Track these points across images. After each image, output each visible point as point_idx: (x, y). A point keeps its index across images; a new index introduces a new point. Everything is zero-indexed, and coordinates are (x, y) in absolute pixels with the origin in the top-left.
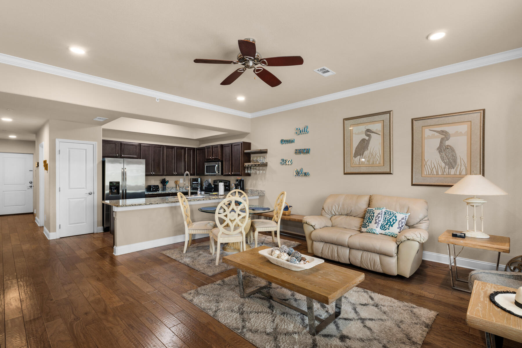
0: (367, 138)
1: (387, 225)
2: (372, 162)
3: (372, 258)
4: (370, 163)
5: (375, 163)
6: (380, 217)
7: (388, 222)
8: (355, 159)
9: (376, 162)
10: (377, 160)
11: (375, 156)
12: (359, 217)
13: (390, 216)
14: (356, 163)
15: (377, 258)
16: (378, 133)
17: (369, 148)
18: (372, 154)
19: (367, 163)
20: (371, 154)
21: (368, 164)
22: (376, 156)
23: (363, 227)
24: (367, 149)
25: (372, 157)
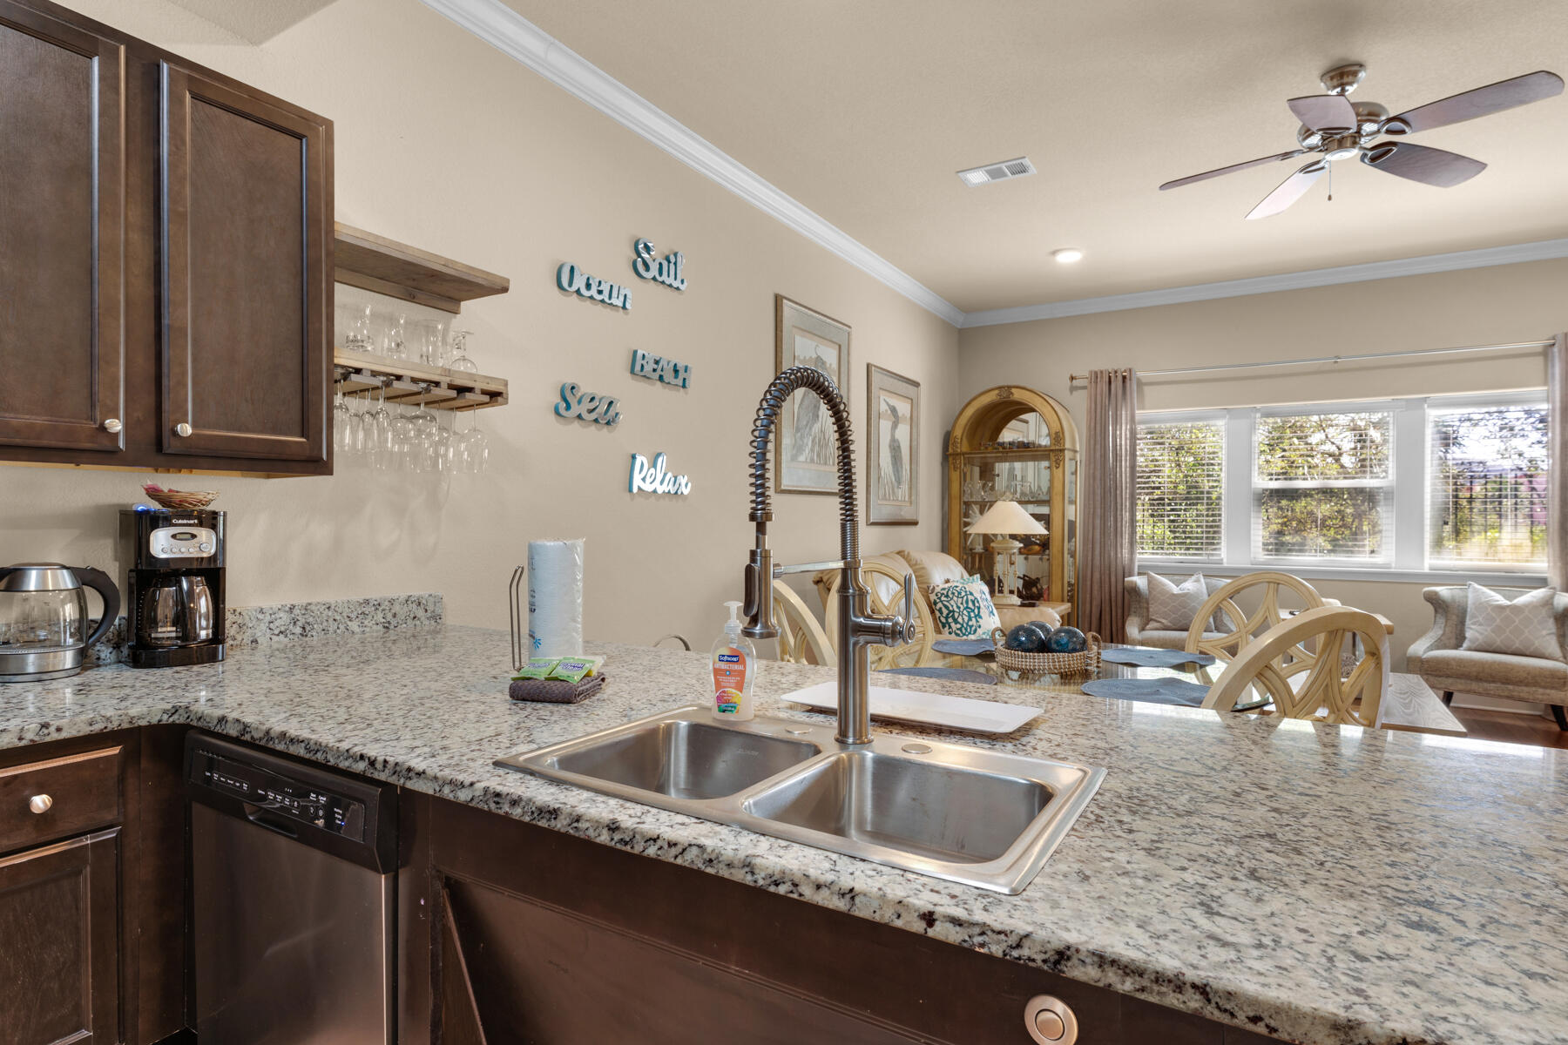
24: (818, 417)
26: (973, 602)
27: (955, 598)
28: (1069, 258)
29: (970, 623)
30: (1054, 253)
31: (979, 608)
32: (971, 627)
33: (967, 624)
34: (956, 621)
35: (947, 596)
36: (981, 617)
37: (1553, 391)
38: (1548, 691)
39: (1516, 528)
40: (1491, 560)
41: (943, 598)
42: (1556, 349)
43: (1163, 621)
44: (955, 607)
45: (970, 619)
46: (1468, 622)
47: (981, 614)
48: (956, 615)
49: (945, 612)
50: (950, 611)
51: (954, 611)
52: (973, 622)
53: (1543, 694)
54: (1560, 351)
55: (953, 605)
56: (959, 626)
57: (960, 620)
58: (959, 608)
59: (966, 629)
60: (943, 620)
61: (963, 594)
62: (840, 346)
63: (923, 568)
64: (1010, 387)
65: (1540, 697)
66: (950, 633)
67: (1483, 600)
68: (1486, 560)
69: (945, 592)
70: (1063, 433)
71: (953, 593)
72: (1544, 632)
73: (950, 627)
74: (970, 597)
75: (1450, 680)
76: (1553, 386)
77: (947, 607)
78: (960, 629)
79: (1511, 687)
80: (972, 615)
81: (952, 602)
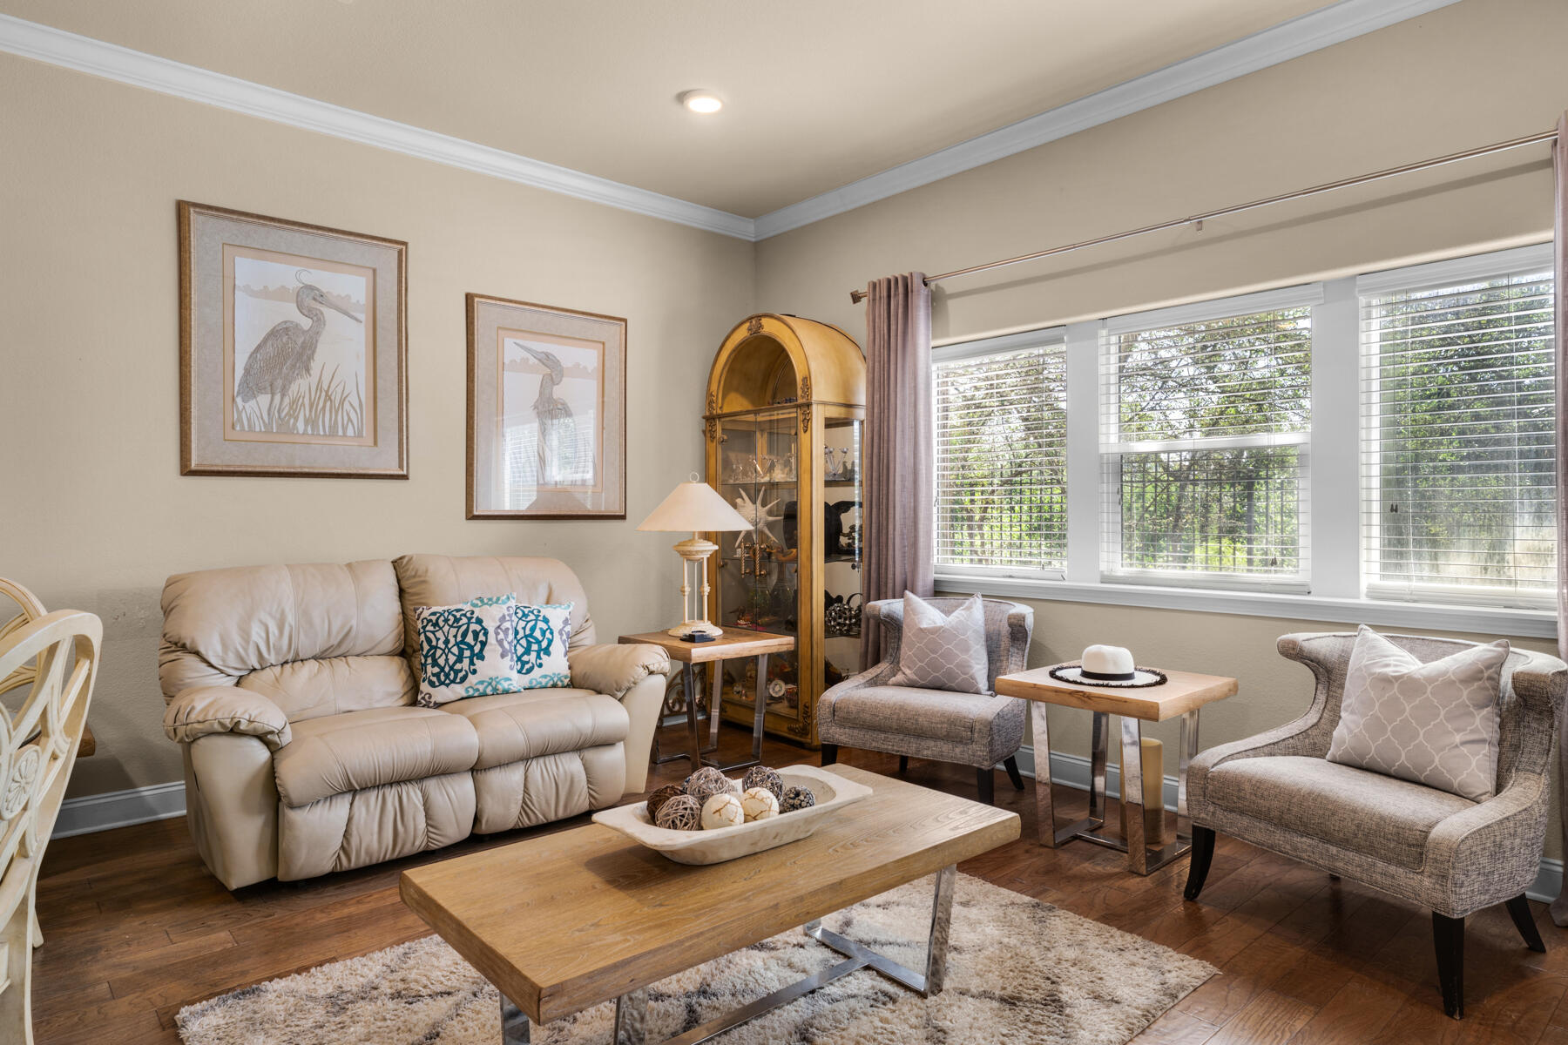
0: (306, 323)
1: (529, 654)
2: (330, 427)
3: (565, 772)
4: (322, 433)
5: (340, 433)
6: (508, 629)
7: (529, 643)
8: (247, 406)
9: (345, 429)
10: (350, 419)
11: (342, 402)
12: (382, 652)
13: (528, 622)
14: (249, 426)
15: (572, 765)
16: (352, 313)
17: (315, 366)
18: (327, 392)
19: (305, 430)
20: (323, 394)
21: (310, 432)
22: (346, 403)
23: (442, 683)
24: (308, 370)
25: (328, 403)
26: (476, 634)
27: (446, 628)
28: (704, 106)
29: (458, 666)
31: (484, 644)
33: (451, 668)
34: (435, 663)
36: (482, 658)
38: (1392, 869)
39: (1539, 518)
40: (1491, 581)
45: (460, 659)
48: (439, 652)
50: (432, 647)
51: (436, 647)
53: (1384, 874)
56: (436, 670)
59: (447, 676)
62: (374, 271)
63: (424, 582)
68: (1484, 581)
69: (434, 618)
72: (1458, 738)
74: (474, 627)
77: (429, 641)
78: (437, 675)
79: (1334, 850)
81: (439, 634)
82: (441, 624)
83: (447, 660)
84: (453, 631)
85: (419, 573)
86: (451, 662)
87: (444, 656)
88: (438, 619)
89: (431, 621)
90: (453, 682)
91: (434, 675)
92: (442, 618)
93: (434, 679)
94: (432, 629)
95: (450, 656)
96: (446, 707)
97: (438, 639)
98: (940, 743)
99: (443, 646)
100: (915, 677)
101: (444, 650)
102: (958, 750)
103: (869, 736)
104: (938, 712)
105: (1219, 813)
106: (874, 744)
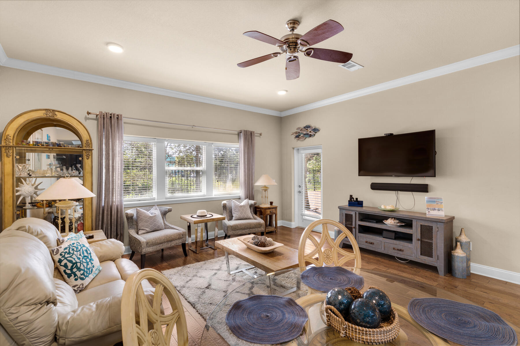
26: (86, 251)
27: (75, 253)
28: (115, 50)
29: (88, 267)
30: (108, 44)
32: (89, 269)
33: (87, 268)
34: (79, 269)
35: (69, 253)
36: (93, 260)
37: (241, 145)
38: (258, 229)
41: (66, 256)
42: (242, 134)
43: (147, 229)
44: (76, 259)
46: (233, 212)
47: (92, 258)
48: (79, 264)
49: (70, 265)
50: (74, 264)
51: (76, 263)
52: (90, 265)
54: (243, 134)
55: (75, 258)
56: (82, 272)
57: (82, 267)
58: (79, 259)
59: (87, 272)
60: (68, 272)
61: (79, 247)
64: (54, 111)
65: (257, 231)
66: (76, 280)
67: (237, 205)
70: (91, 141)
71: (73, 250)
73: (75, 275)
74: (84, 249)
75: (238, 231)
76: (241, 144)
77: (70, 261)
78: (83, 274)
80: (88, 260)
81: (74, 256)
82: (72, 252)
83: (84, 266)
84: (79, 253)
85: (39, 232)
86: (86, 266)
87: (82, 265)
88: (69, 250)
89: (66, 252)
90: (89, 274)
91: (81, 275)
92: (71, 249)
93: (83, 276)
94: (69, 256)
95: (84, 264)
96: (89, 286)
97: (74, 259)
98: (176, 241)
99: (79, 261)
100: (150, 230)
101: (80, 262)
102: (180, 241)
103: (158, 246)
104: (175, 233)
105: (234, 231)
106: (159, 248)
